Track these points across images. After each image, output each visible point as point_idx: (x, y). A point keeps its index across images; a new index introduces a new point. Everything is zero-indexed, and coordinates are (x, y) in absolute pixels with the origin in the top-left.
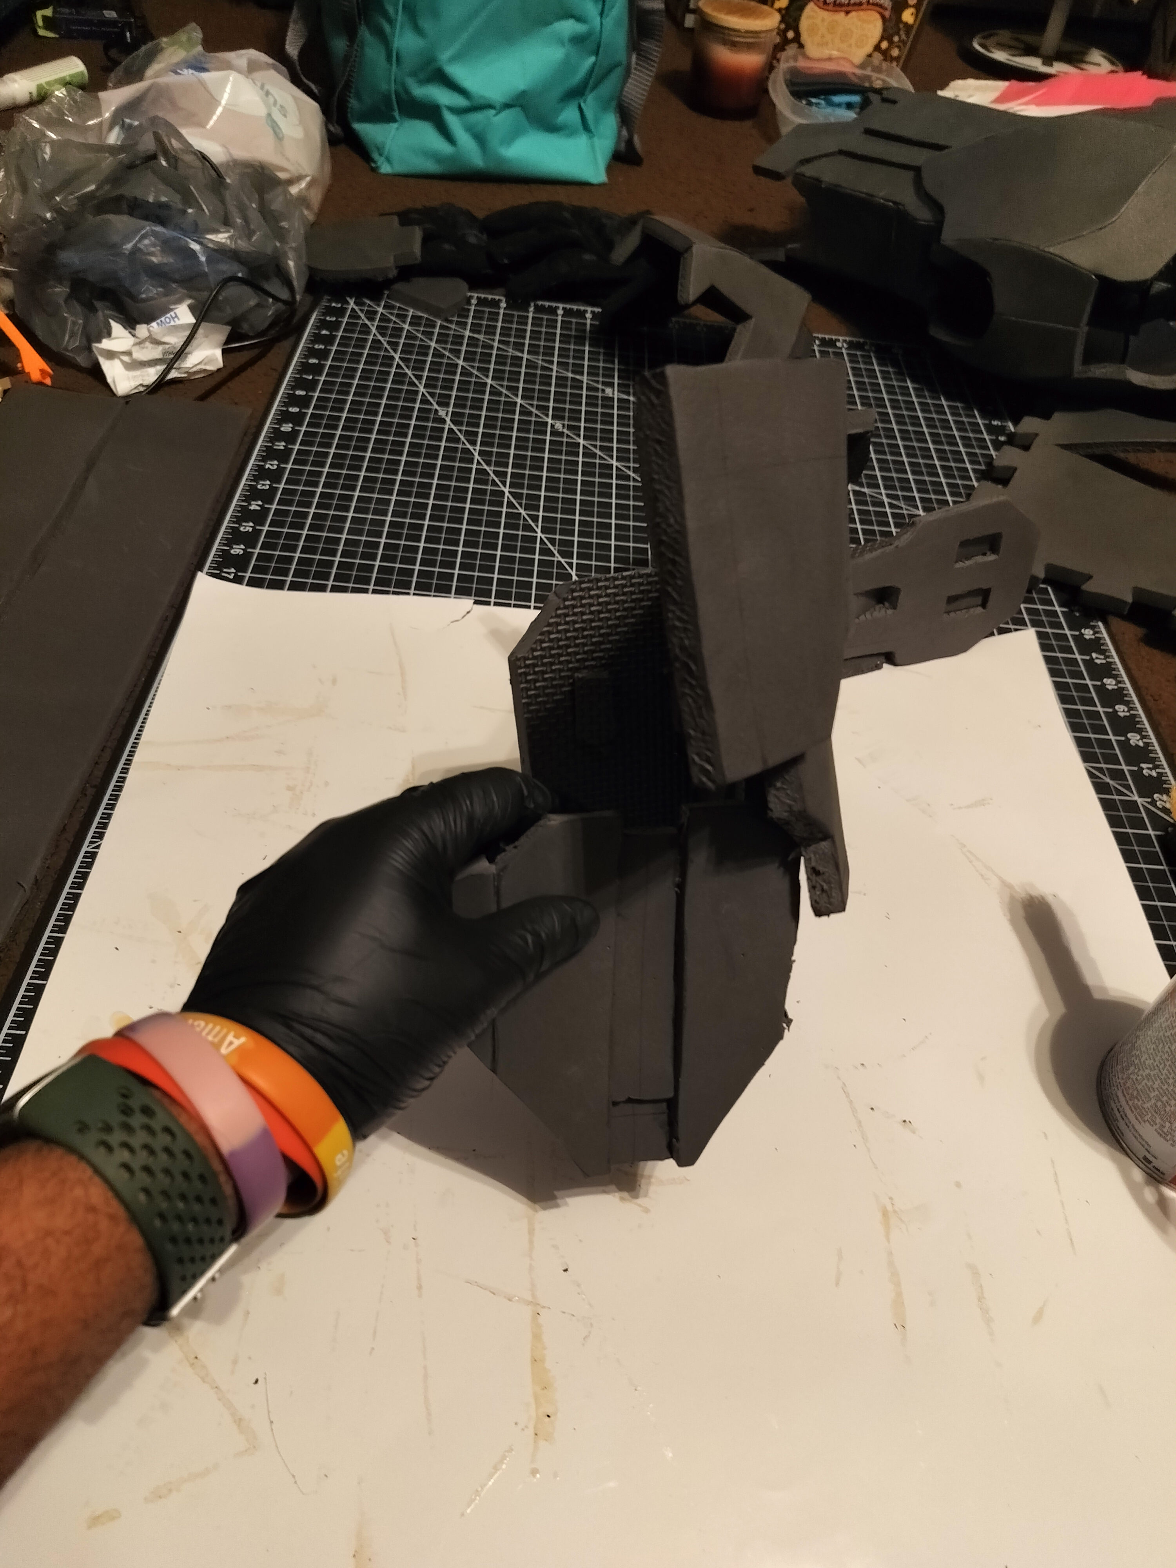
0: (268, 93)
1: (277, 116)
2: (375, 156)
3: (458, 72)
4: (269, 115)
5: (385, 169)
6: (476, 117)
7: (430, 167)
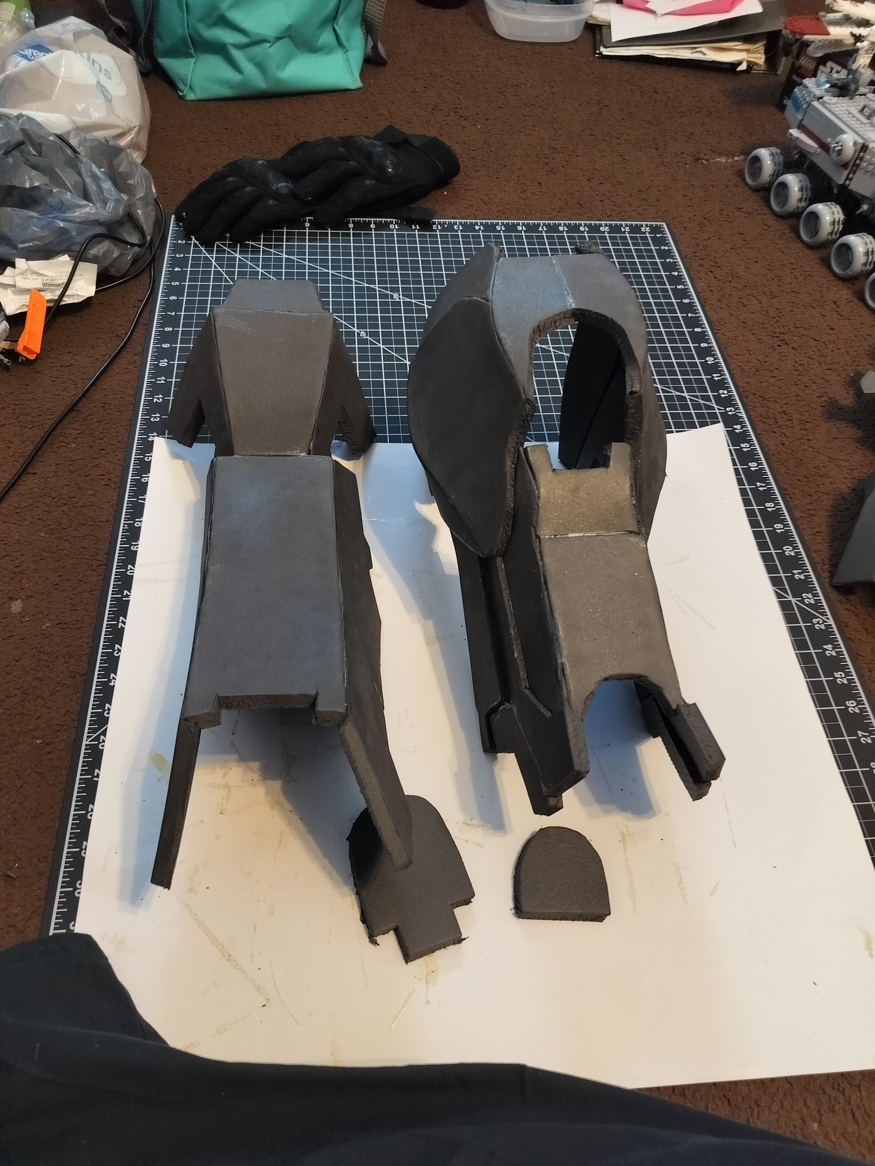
0: (94, 62)
1: (104, 81)
2: (182, 87)
3: (236, 16)
4: (98, 82)
5: (191, 96)
6: (256, 50)
7: (226, 92)
